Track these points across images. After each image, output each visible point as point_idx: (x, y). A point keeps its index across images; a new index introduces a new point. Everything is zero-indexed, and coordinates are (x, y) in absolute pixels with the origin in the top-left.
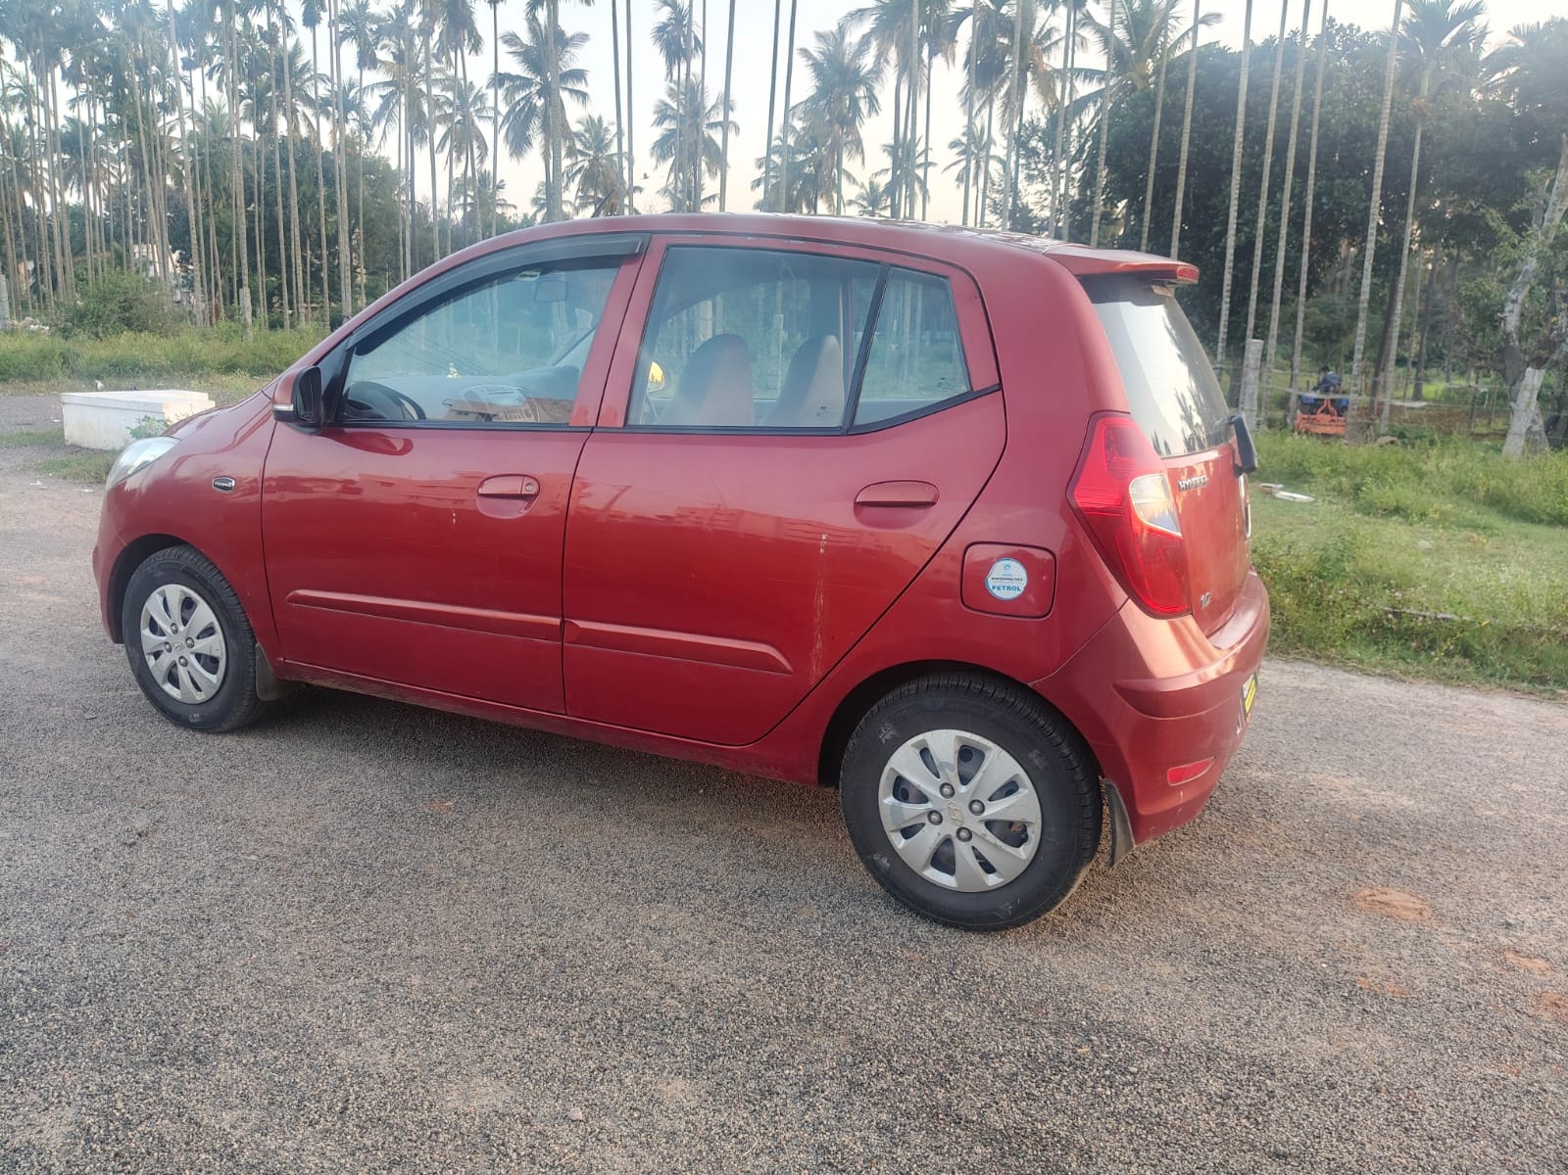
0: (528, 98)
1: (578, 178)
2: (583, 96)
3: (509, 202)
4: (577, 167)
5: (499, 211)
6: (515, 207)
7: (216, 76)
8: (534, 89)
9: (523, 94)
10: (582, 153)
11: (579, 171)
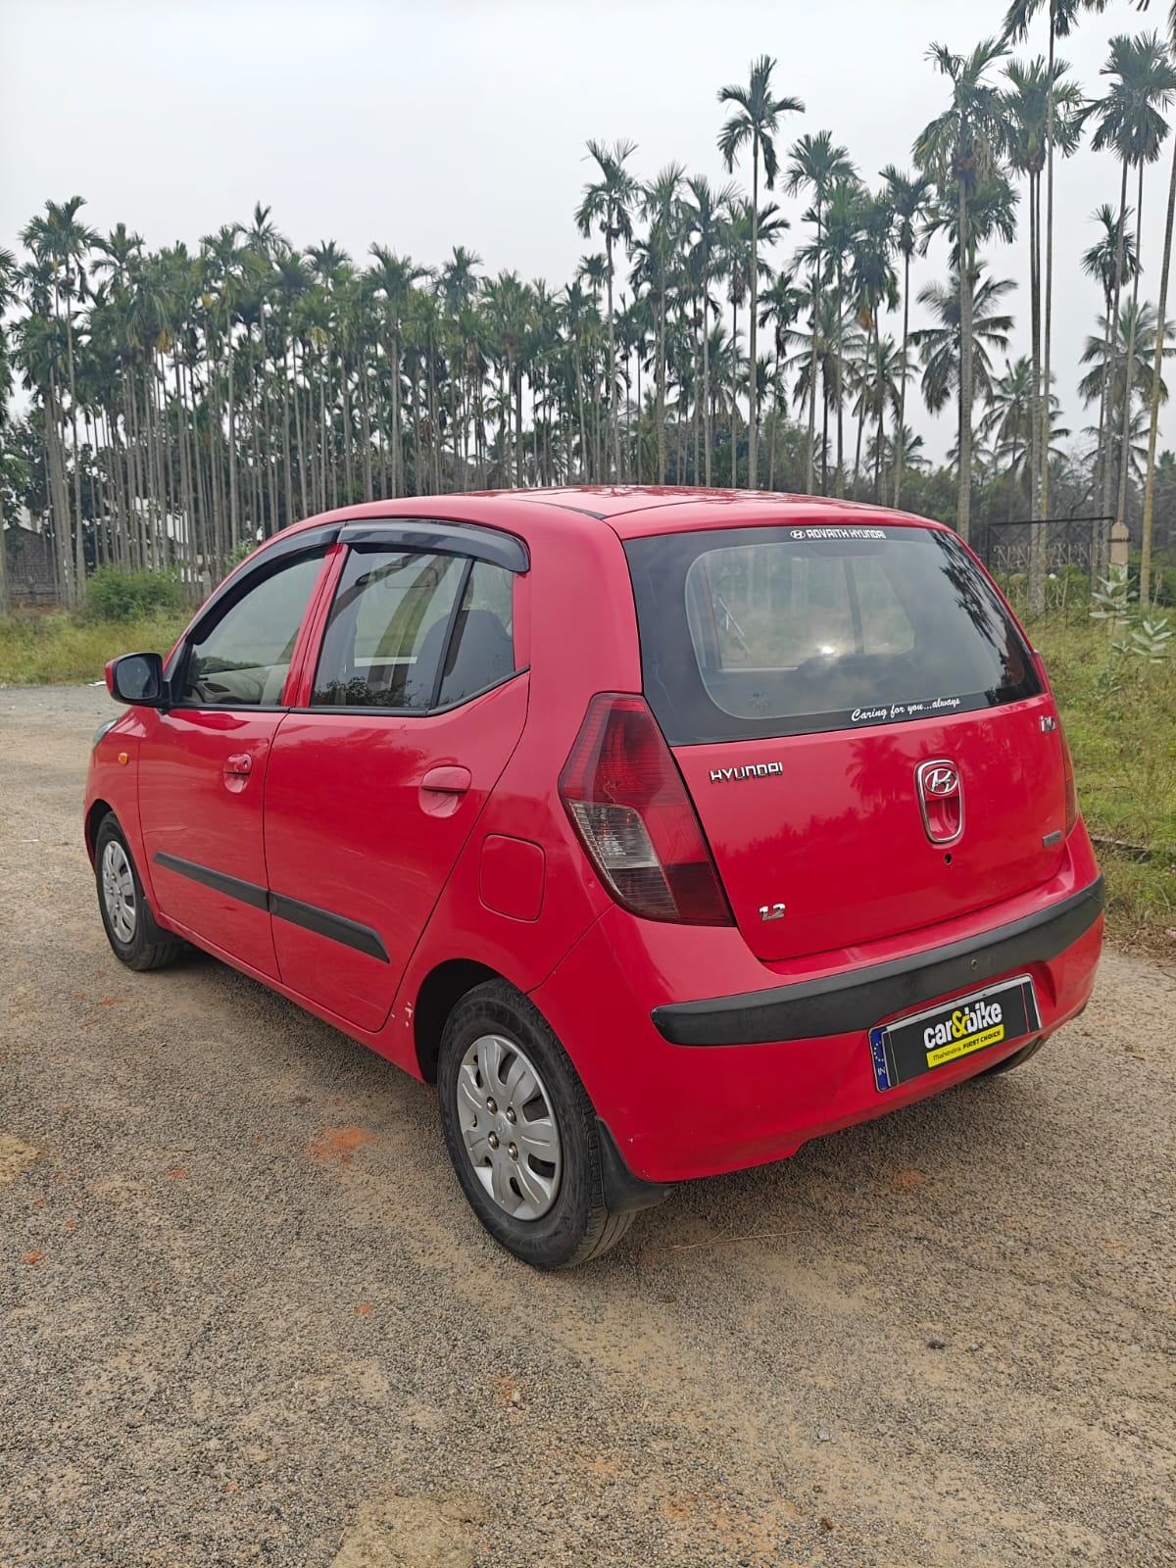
0: (945, 351)
1: (997, 427)
2: (1004, 341)
3: (925, 458)
4: (997, 413)
5: (914, 466)
6: (930, 463)
7: (652, 368)
8: (950, 340)
9: (939, 347)
10: (1001, 398)
11: (999, 417)
